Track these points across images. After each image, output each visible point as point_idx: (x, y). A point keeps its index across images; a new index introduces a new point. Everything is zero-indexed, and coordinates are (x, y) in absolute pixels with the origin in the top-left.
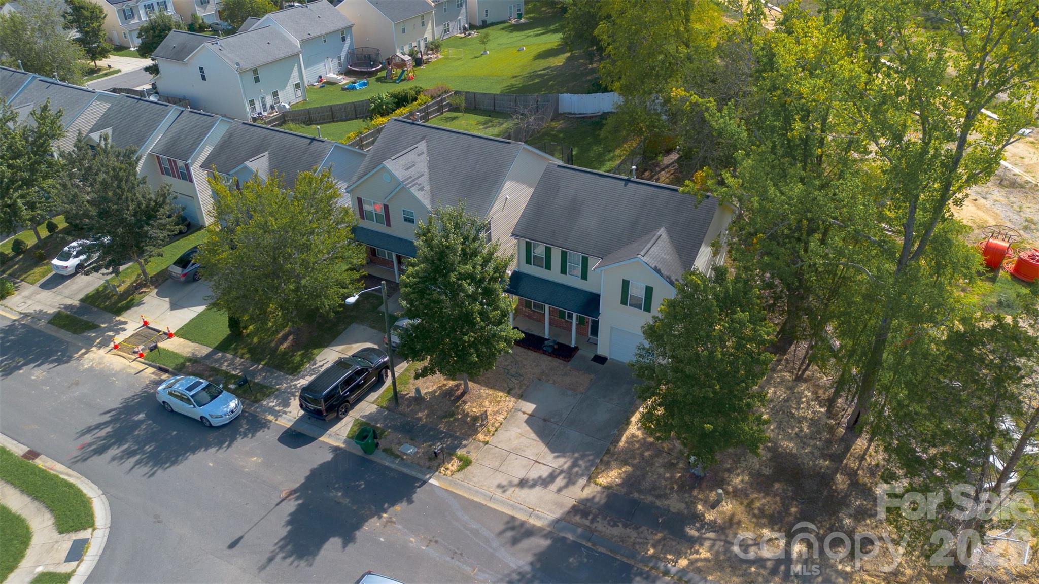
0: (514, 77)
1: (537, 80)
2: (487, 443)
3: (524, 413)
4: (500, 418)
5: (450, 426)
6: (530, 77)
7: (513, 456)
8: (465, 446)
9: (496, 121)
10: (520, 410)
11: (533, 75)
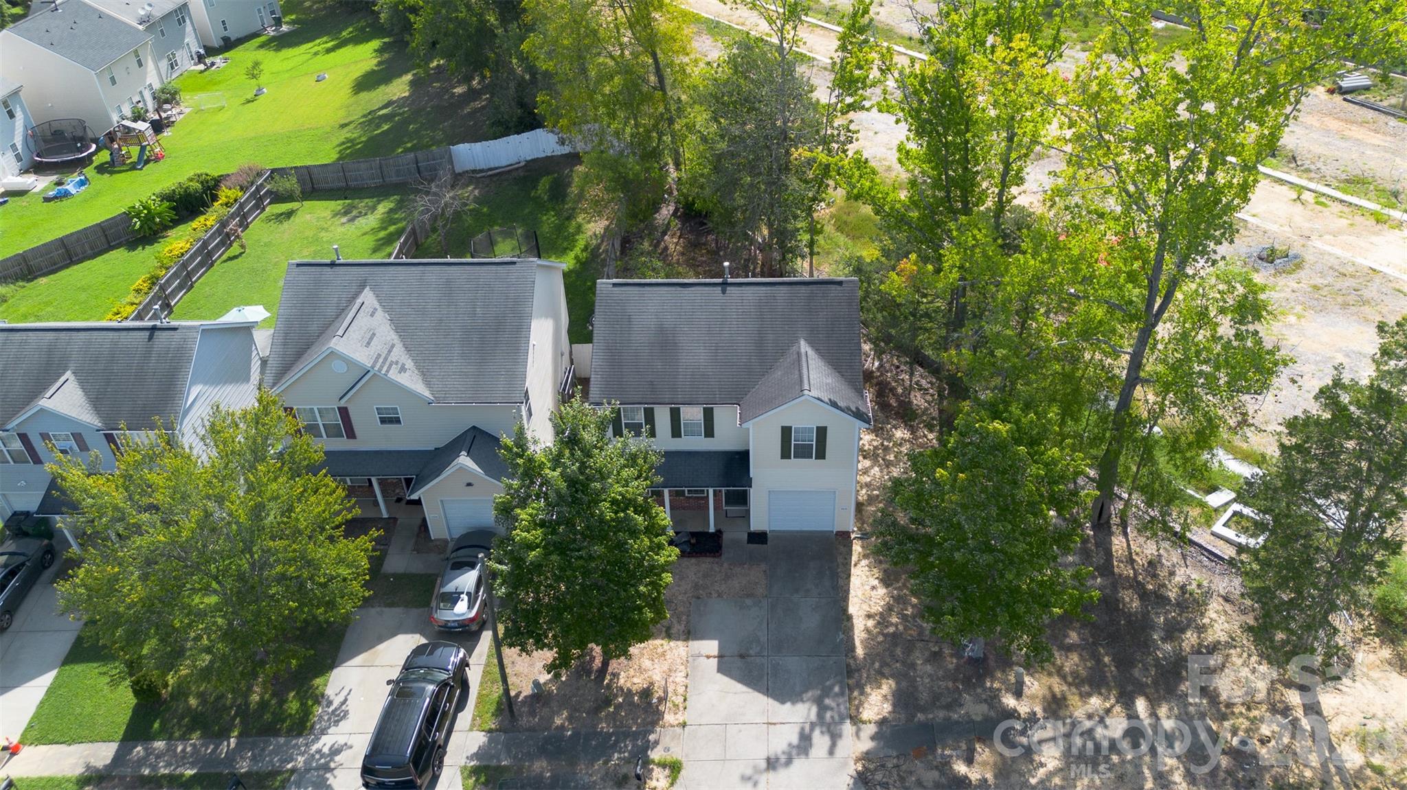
0: (343, 126)
1: (386, 127)
2: (684, 725)
3: (708, 657)
4: (679, 677)
5: (615, 720)
6: (370, 121)
7: (732, 730)
8: (657, 743)
9: (362, 204)
10: (699, 656)
11: (372, 120)
